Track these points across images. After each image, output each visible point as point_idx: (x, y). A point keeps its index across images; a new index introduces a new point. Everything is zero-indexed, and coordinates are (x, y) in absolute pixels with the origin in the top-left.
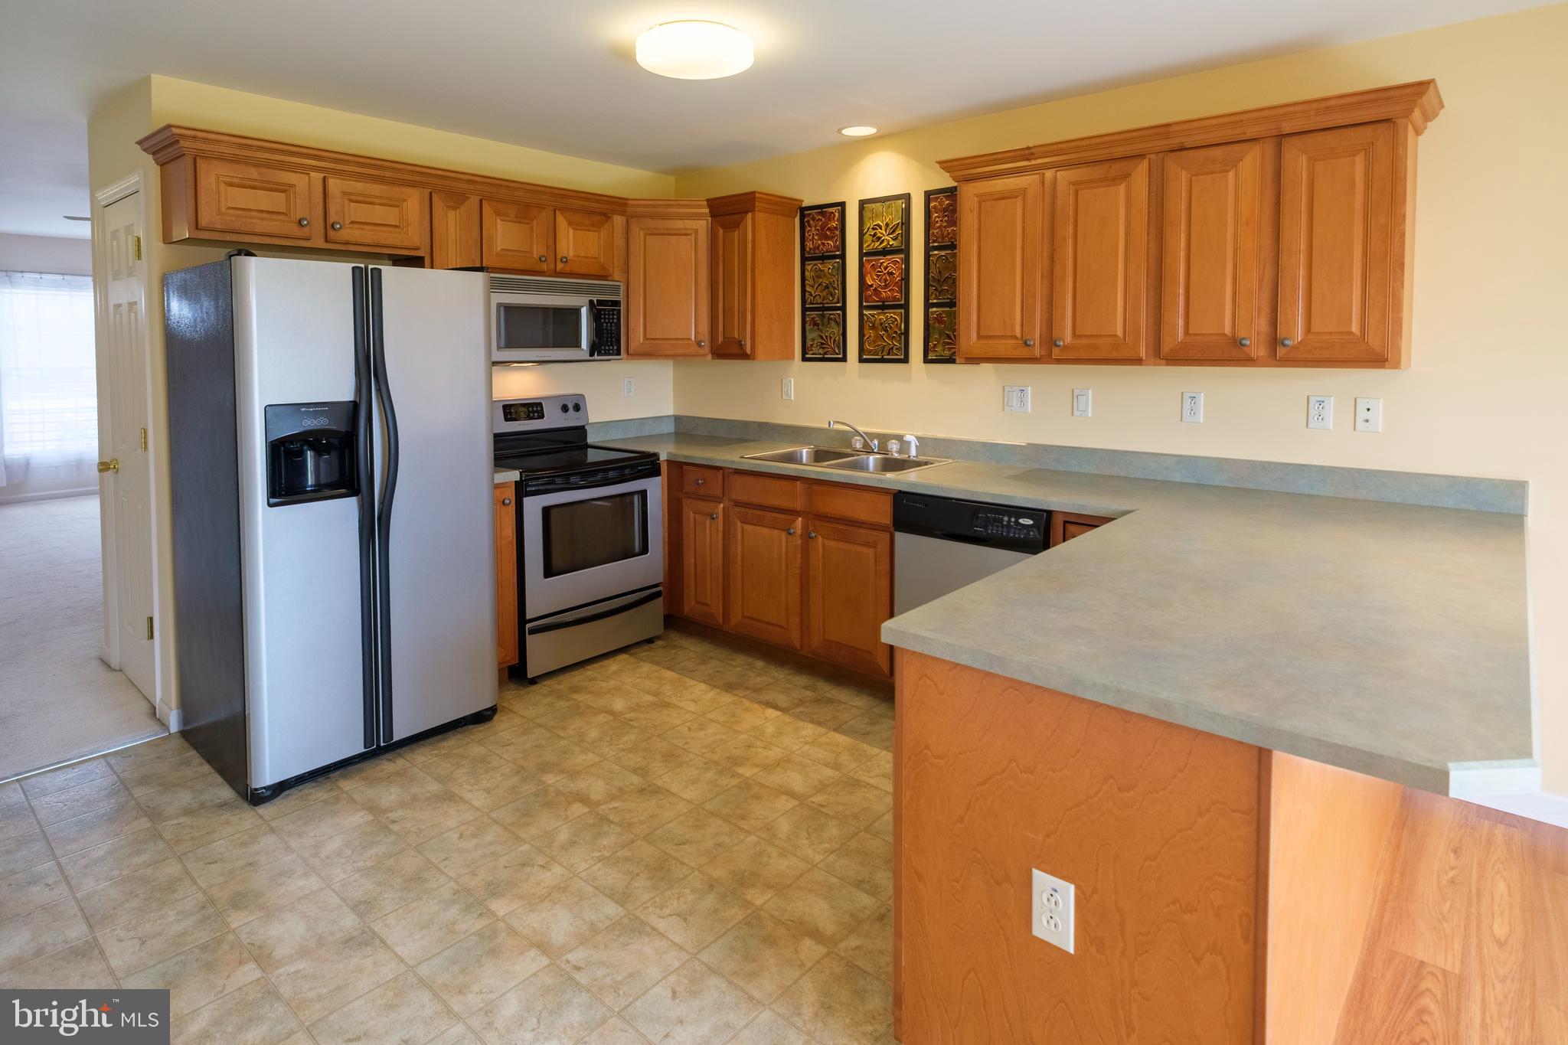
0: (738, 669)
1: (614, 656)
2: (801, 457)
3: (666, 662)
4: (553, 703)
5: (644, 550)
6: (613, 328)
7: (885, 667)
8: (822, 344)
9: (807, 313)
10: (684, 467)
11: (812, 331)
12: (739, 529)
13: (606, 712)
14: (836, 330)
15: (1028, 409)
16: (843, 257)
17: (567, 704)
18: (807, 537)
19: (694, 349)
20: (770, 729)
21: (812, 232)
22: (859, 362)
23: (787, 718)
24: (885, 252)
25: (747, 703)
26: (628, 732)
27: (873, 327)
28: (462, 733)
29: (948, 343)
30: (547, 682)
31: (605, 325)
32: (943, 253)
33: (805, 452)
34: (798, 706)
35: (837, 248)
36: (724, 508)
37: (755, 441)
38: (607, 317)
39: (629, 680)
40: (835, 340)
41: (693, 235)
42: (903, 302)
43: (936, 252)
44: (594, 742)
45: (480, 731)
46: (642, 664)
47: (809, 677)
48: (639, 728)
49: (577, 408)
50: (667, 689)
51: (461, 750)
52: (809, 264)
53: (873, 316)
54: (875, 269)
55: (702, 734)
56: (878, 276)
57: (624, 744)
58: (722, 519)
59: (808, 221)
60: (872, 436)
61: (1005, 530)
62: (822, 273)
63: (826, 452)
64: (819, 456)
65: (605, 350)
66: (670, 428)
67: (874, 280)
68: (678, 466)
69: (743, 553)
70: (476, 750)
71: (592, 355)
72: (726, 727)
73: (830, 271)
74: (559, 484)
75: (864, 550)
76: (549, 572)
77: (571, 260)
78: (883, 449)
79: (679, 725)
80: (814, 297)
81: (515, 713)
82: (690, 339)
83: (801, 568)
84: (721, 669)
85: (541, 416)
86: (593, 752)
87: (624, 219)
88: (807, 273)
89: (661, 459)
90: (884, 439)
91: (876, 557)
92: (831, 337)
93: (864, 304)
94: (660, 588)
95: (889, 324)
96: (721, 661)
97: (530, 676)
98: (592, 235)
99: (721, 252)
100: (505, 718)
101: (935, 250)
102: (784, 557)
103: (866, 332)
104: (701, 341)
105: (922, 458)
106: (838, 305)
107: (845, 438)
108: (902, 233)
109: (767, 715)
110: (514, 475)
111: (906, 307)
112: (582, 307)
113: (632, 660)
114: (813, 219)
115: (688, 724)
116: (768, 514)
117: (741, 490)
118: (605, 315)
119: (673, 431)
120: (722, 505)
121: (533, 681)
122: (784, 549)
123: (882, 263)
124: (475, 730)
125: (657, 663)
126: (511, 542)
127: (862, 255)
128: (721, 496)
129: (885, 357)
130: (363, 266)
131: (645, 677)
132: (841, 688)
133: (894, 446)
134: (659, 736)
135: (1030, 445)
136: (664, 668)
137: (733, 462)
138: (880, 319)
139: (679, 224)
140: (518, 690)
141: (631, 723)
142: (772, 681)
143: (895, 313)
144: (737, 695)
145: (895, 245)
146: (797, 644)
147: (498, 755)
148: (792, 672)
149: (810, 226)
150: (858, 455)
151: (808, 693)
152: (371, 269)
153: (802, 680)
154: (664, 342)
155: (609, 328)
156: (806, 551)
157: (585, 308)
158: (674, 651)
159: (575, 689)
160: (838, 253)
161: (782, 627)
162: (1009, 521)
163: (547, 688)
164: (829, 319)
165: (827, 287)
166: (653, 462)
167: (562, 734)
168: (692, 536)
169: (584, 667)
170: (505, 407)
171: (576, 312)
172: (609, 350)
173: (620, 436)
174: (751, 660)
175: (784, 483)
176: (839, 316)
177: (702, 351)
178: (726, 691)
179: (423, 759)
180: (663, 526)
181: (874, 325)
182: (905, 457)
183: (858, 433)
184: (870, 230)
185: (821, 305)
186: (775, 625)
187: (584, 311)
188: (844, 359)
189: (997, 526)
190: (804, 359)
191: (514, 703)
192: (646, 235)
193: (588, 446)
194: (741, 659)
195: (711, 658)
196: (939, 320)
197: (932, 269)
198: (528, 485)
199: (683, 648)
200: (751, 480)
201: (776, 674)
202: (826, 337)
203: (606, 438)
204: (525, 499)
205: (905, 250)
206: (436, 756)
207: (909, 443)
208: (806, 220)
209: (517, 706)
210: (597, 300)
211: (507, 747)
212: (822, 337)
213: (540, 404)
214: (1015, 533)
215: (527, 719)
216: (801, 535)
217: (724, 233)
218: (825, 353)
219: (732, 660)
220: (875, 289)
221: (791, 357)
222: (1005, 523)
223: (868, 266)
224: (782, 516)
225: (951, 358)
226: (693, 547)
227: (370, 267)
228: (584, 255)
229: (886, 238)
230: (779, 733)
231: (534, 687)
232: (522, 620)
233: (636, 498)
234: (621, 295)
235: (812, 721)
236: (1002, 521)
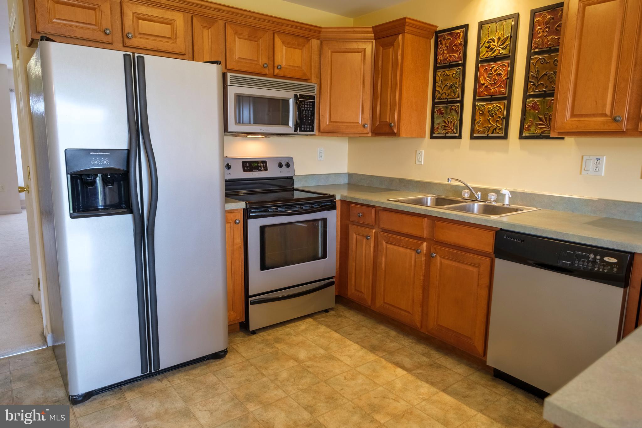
0: (379, 336)
1: (304, 319)
2: (427, 202)
3: (335, 326)
4: (263, 349)
5: (325, 256)
6: (310, 114)
7: (480, 350)
8: (445, 126)
9: (436, 106)
10: (351, 205)
11: (438, 118)
12: (384, 247)
13: (294, 359)
14: (455, 117)
15: (602, 174)
16: (464, 65)
17: (271, 351)
18: (429, 256)
19: (361, 129)
20: (399, 385)
21: (443, 48)
22: (470, 139)
23: (410, 377)
24: (495, 59)
25: (384, 362)
26: (306, 376)
27: (483, 114)
28: (205, 365)
29: (540, 124)
30: (262, 334)
31: (304, 111)
32: (542, 57)
33: (430, 199)
34: (418, 368)
35: (460, 58)
36: (375, 232)
37: (396, 190)
38: (306, 106)
39: (311, 337)
40: (454, 124)
41: (363, 52)
42: (506, 95)
43: (536, 56)
44: (283, 381)
45: (216, 365)
46: (320, 326)
47: (425, 346)
48: (313, 374)
49: (288, 165)
50: (334, 346)
51: (201, 378)
52: (439, 72)
53: (483, 106)
54: (487, 72)
55: (353, 383)
56: (489, 77)
57: (302, 385)
58: (373, 240)
59: (441, 40)
60: (477, 189)
61: (590, 265)
62: (448, 77)
63: (444, 199)
64: (439, 202)
65: (304, 128)
66: (345, 181)
67: (486, 80)
68: (347, 204)
69: (386, 262)
70: (211, 379)
71: (296, 130)
72: (370, 379)
73: (454, 75)
74: (271, 212)
75: (471, 268)
76: (264, 267)
77: (284, 68)
78: (484, 198)
79: (339, 375)
80: (441, 95)
81: (239, 353)
82: (358, 123)
83: (424, 276)
84: (369, 335)
85: (266, 170)
86: (282, 389)
87: (319, 41)
88: (437, 78)
89: (337, 199)
90: (485, 192)
91: (479, 275)
92: (451, 122)
93: (477, 98)
94: (334, 280)
95: (495, 111)
96: (369, 329)
97: (251, 329)
98: (298, 52)
99: (380, 64)
100: (232, 357)
101: (536, 55)
102: (413, 268)
103: (477, 118)
104: (365, 124)
105: (513, 206)
106: (458, 99)
107: (457, 191)
108: (510, 44)
109: (397, 373)
110: (242, 205)
111: (508, 99)
112: (290, 98)
113: (314, 323)
114: (444, 39)
115: (345, 374)
116: (404, 238)
117: (386, 221)
118: (304, 105)
119: (347, 183)
120: (374, 231)
121: (254, 332)
122: (413, 262)
123: (493, 68)
124: (214, 363)
125: (329, 326)
126: (240, 247)
127: (478, 62)
128: (374, 225)
129: (490, 135)
130: (131, 54)
131: (321, 336)
132: (447, 357)
133: (492, 197)
134: (325, 382)
135: (600, 200)
136: (333, 330)
137: (382, 203)
138: (488, 108)
139: (354, 45)
140: (244, 337)
141: (309, 369)
142: (401, 346)
143: (499, 103)
144: (377, 355)
145: (504, 53)
146: (419, 325)
147: (223, 384)
148: (414, 341)
149: (441, 44)
150: (467, 202)
151: (425, 359)
152: (138, 57)
153: (420, 348)
154: (342, 124)
155: (307, 114)
156: (428, 265)
157: (292, 99)
158: (340, 319)
159: (278, 340)
160: (460, 62)
161: (409, 312)
162: (595, 258)
163: (261, 337)
164: (451, 109)
165: (451, 87)
166: (331, 201)
167: (264, 373)
168: (354, 248)
169: (285, 325)
170: (244, 163)
171: (286, 102)
172: (307, 128)
173: (314, 184)
174: (387, 330)
175: (416, 219)
176: (458, 107)
177: (365, 131)
178: (371, 351)
179: (179, 381)
180: (337, 242)
181: (483, 112)
182: (500, 204)
183: (468, 187)
184: (486, 43)
185: (446, 100)
186: (405, 311)
187: (291, 101)
188: (460, 137)
189: (584, 262)
190: (432, 137)
191: (241, 346)
192: (332, 52)
193: (294, 189)
194: (382, 328)
195: (363, 326)
196: (534, 107)
197: (532, 69)
198: (250, 212)
199: (345, 317)
200: (394, 216)
201: (403, 342)
202: (448, 121)
203: (306, 185)
204: (248, 220)
205: (511, 57)
206: (187, 380)
207: (504, 195)
208: (439, 40)
209: (242, 349)
210: (300, 95)
211: (230, 378)
212: (445, 122)
213: (265, 162)
214: (599, 268)
215: (246, 359)
216: (426, 254)
217: (383, 50)
218: (447, 133)
219: (376, 328)
220: (486, 87)
221: (423, 136)
222: (591, 259)
223: (482, 70)
224: (413, 241)
225: (541, 135)
226: (355, 256)
227: (136, 55)
228: (292, 65)
229: (498, 48)
230: (405, 389)
231: (254, 336)
232: (247, 296)
233: (320, 223)
234: (315, 92)
235: (427, 382)
236: (589, 257)
